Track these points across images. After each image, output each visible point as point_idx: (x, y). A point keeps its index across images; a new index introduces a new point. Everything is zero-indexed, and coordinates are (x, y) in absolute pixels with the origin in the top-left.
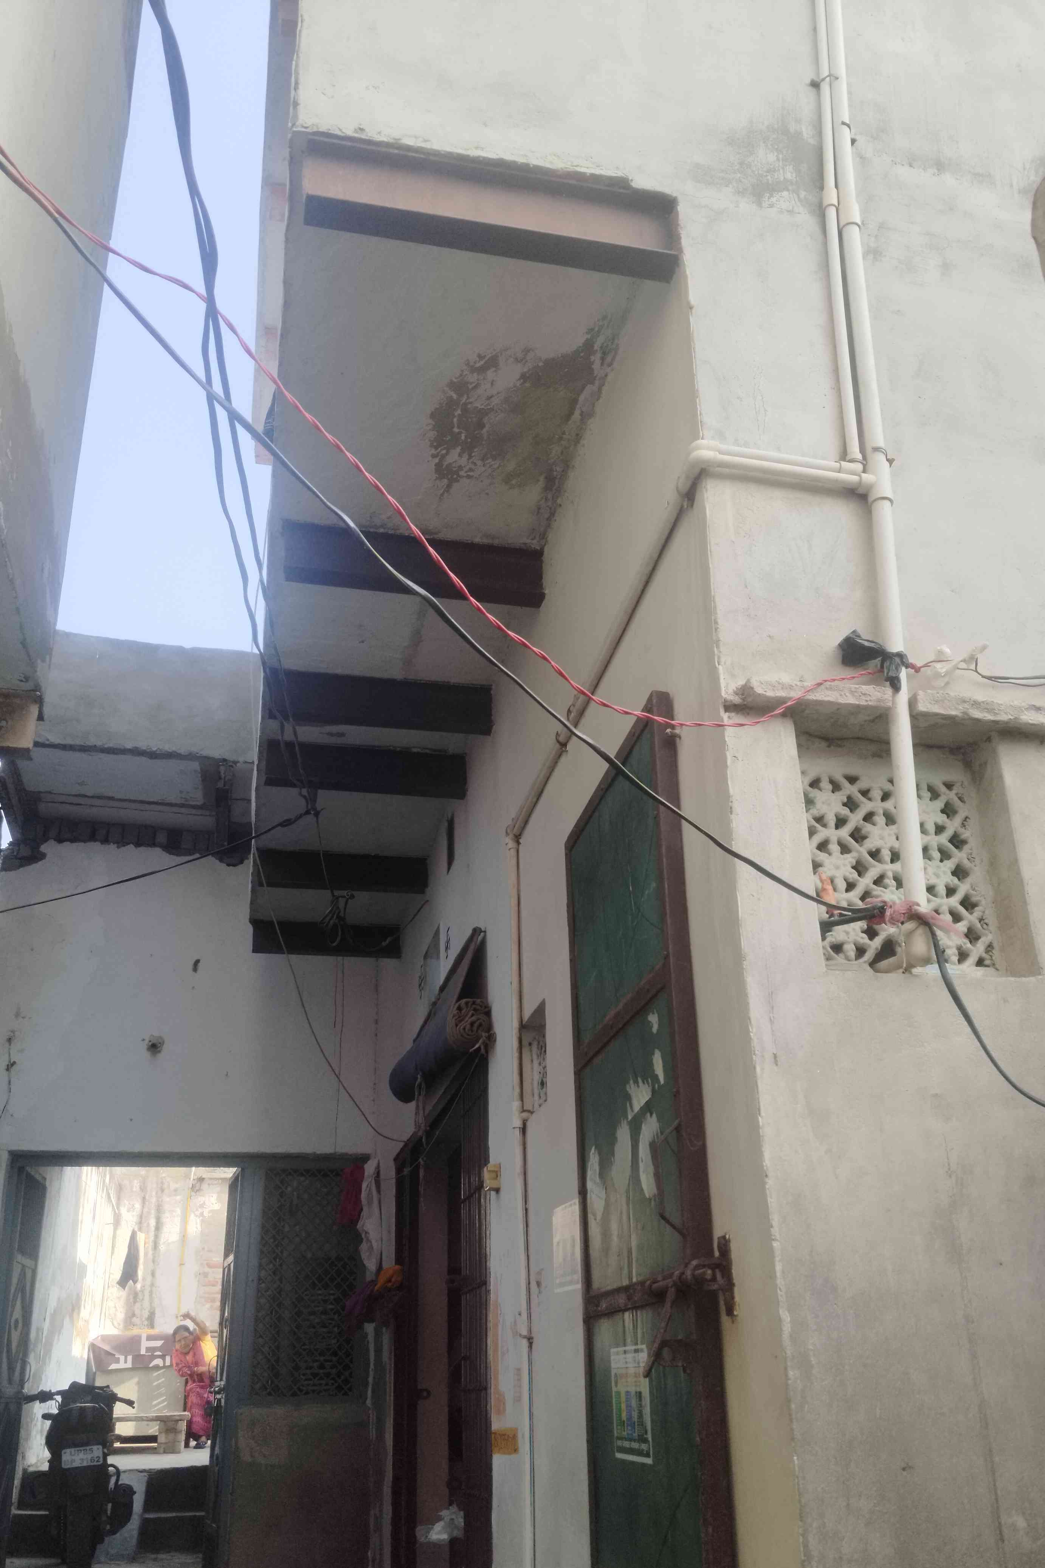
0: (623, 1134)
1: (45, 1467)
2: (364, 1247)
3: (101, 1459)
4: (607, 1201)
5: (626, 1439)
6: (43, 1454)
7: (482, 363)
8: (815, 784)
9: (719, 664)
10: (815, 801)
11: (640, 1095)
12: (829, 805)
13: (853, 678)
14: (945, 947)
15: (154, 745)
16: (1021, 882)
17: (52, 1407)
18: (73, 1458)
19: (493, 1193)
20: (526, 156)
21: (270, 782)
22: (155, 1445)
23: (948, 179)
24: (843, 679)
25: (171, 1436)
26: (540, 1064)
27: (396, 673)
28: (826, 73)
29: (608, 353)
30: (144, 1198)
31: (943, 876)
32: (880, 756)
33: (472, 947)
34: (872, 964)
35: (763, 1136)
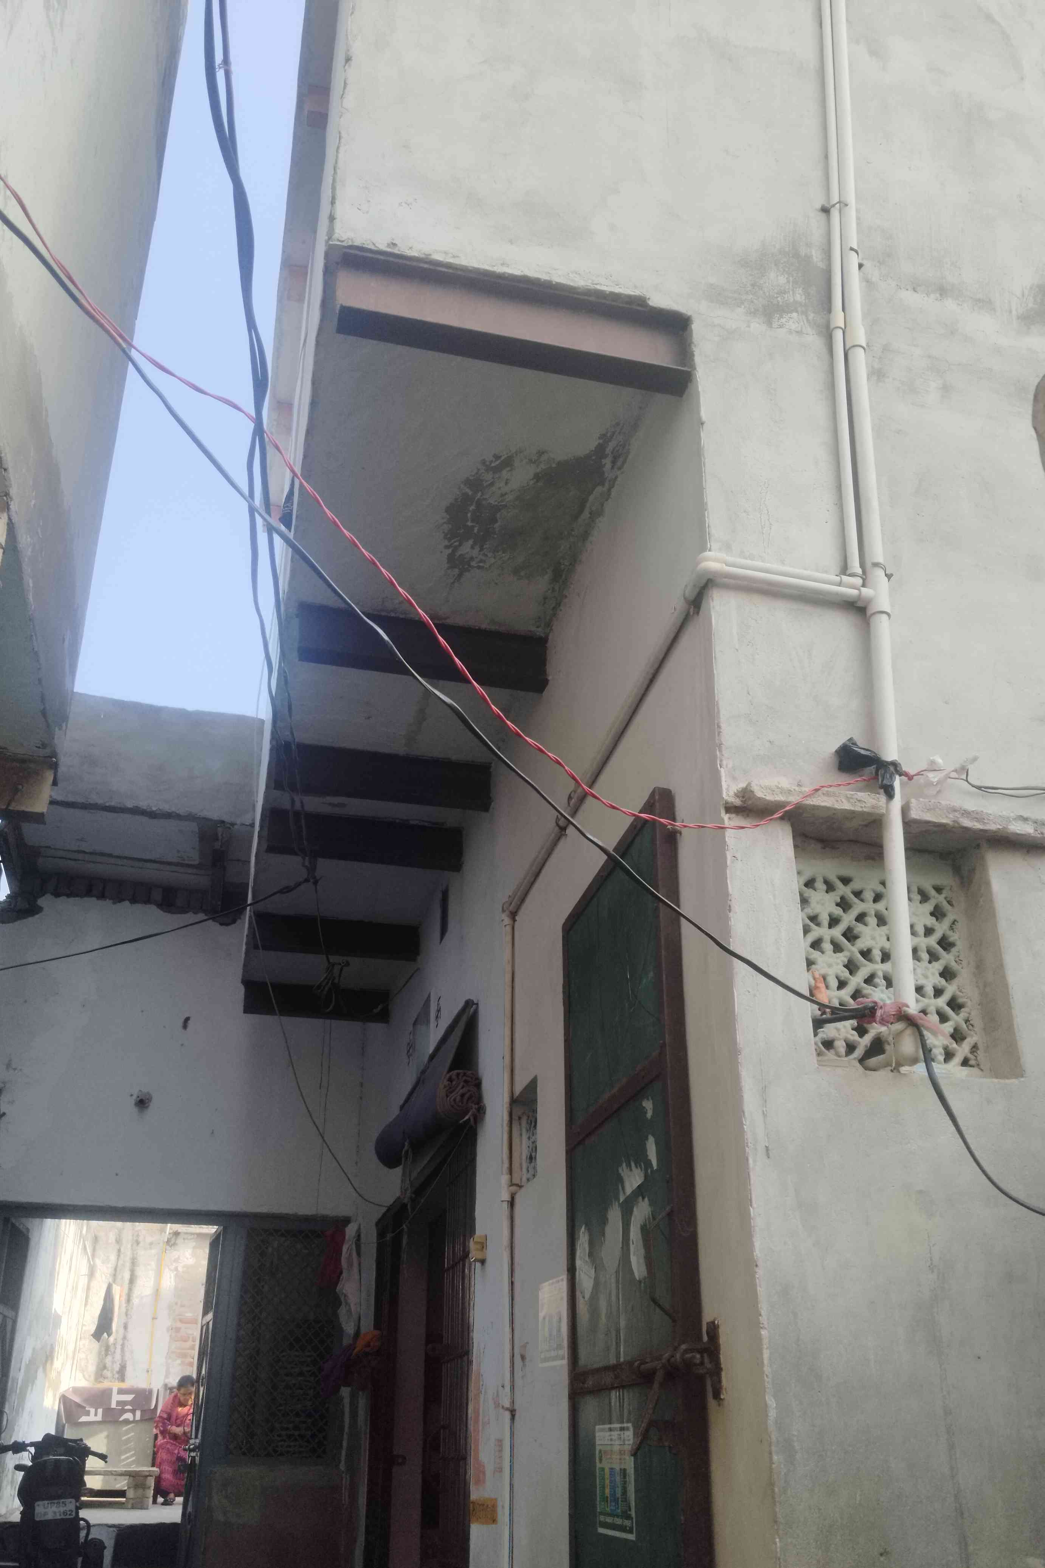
0: (614, 1215)
1: (16, 1517)
2: (342, 1311)
3: (74, 1514)
4: (596, 1280)
5: (609, 1515)
6: (13, 1504)
7: (497, 463)
8: (810, 884)
9: (721, 767)
10: (809, 900)
11: (633, 1179)
12: (823, 904)
13: (850, 784)
14: (932, 1046)
15: (155, 805)
16: (1006, 986)
17: (25, 1458)
18: (46, 1510)
19: (478, 1265)
20: (549, 273)
21: (271, 849)
22: (124, 1499)
23: (950, 304)
24: (840, 785)
25: (140, 1491)
26: (529, 1138)
27: (399, 748)
28: (836, 199)
29: (619, 457)
30: (119, 1251)
31: (932, 977)
32: (873, 859)
33: (464, 1019)
34: (861, 1061)
35: (754, 1227)
